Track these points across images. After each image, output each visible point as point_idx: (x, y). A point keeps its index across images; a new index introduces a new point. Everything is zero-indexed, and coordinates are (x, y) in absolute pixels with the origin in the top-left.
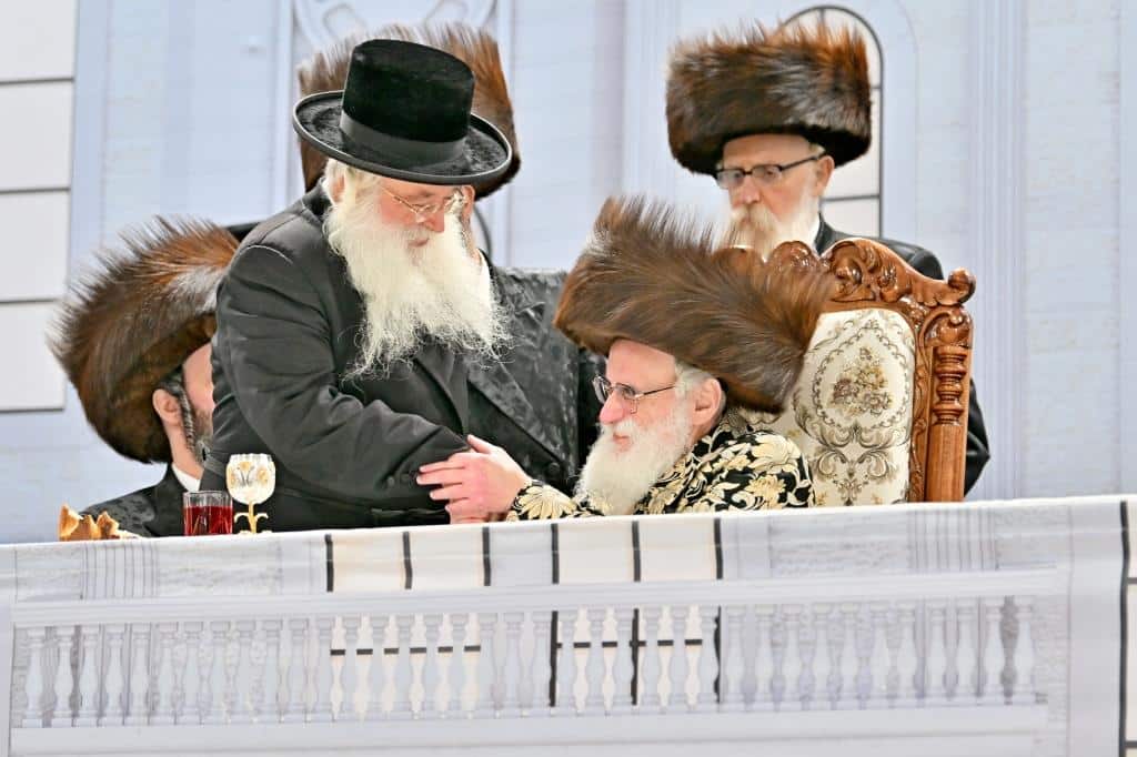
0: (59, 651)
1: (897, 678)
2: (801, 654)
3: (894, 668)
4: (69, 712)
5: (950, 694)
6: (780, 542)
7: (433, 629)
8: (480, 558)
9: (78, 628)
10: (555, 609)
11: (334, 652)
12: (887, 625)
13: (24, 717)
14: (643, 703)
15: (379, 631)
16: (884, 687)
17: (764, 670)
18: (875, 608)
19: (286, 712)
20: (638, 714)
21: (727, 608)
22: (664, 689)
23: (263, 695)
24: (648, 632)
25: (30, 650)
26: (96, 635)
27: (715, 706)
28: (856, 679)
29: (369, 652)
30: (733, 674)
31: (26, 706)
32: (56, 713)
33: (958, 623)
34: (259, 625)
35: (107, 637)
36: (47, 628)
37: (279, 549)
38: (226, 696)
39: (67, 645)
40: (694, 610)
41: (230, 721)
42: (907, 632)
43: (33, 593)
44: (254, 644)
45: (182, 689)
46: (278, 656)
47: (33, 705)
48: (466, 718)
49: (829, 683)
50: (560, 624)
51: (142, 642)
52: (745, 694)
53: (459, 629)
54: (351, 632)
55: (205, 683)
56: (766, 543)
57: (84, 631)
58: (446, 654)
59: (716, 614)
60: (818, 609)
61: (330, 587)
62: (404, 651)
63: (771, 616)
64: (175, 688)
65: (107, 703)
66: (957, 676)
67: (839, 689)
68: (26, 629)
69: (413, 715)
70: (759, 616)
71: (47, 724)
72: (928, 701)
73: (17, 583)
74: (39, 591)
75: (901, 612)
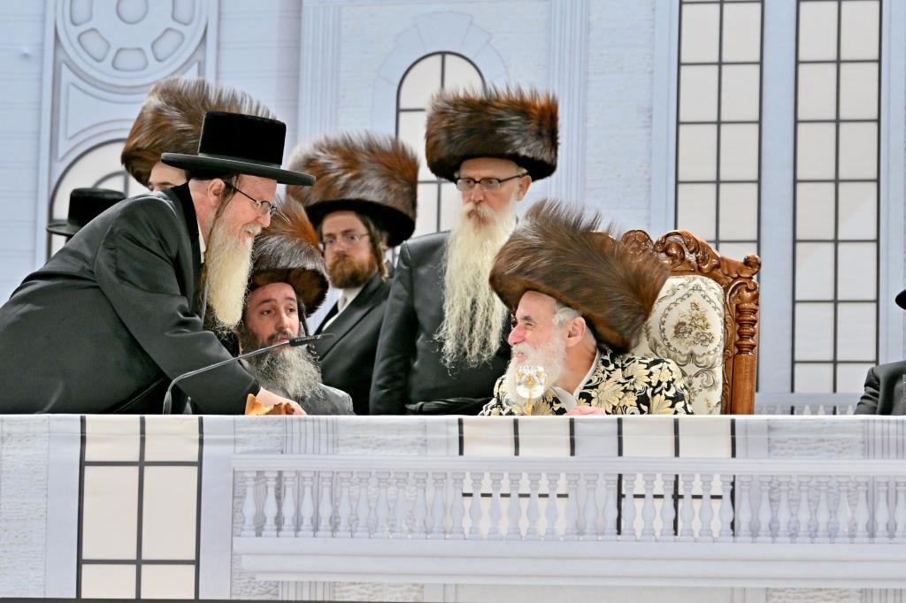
0: (267, 487)
1: (856, 525)
2: (790, 507)
3: (854, 519)
4: (276, 527)
5: (891, 536)
6: (774, 436)
7: (534, 482)
8: (568, 438)
9: (280, 473)
10: (620, 472)
11: (465, 495)
12: (848, 491)
13: (242, 530)
14: (682, 535)
15: (496, 482)
16: (846, 530)
17: (765, 517)
18: (841, 480)
19: (432, 532)
20: (679, 541)
21: (740, 476)
22: (697, 525)
23: (415, 520)
24: (685, 490)
25: (246, 486)
26: (294, 478)
27: (731, 538)
28: (828, 524)
29: (490, 495)
30: (744, 518)
31: (244, 522)
32: (265, 527)
33: (896, 491)
34: (411, 475)
35: (301, 479)
36: (258, 472)
37: (426, 426)
38: (388, 520)
39: (272, 484)
40: (717, 477)
41: (391, 537)
42: (862, 496)
43: (245, 448)
44: (407, 488)
45: (356, 515)
46: (425, 497)
47: (249, 522)
48: (558, 540)
49: (809, 527)
50: (624, 483)
51: (327, 483)
52: (751, 530)
53: (553, 482)
54: (477, 482)
55: (372, 512)
56: (766, 436)
57: (285, 475)
58: (543, 499)
59: (732, 480)
60: (801, 479)
61: (461, 452)
62: (514, 495)
63: (770, 483)
64: (352, 514)
65: (302, 523)
66: (896, 525)
67: (816, 531)
68: (243, 472)
69: (522, 537)
70: (761, 482)
71: (259, 534)
72: (876, 540)
73: (235, 442)
74: (251, 448)
75: (858, 484)
